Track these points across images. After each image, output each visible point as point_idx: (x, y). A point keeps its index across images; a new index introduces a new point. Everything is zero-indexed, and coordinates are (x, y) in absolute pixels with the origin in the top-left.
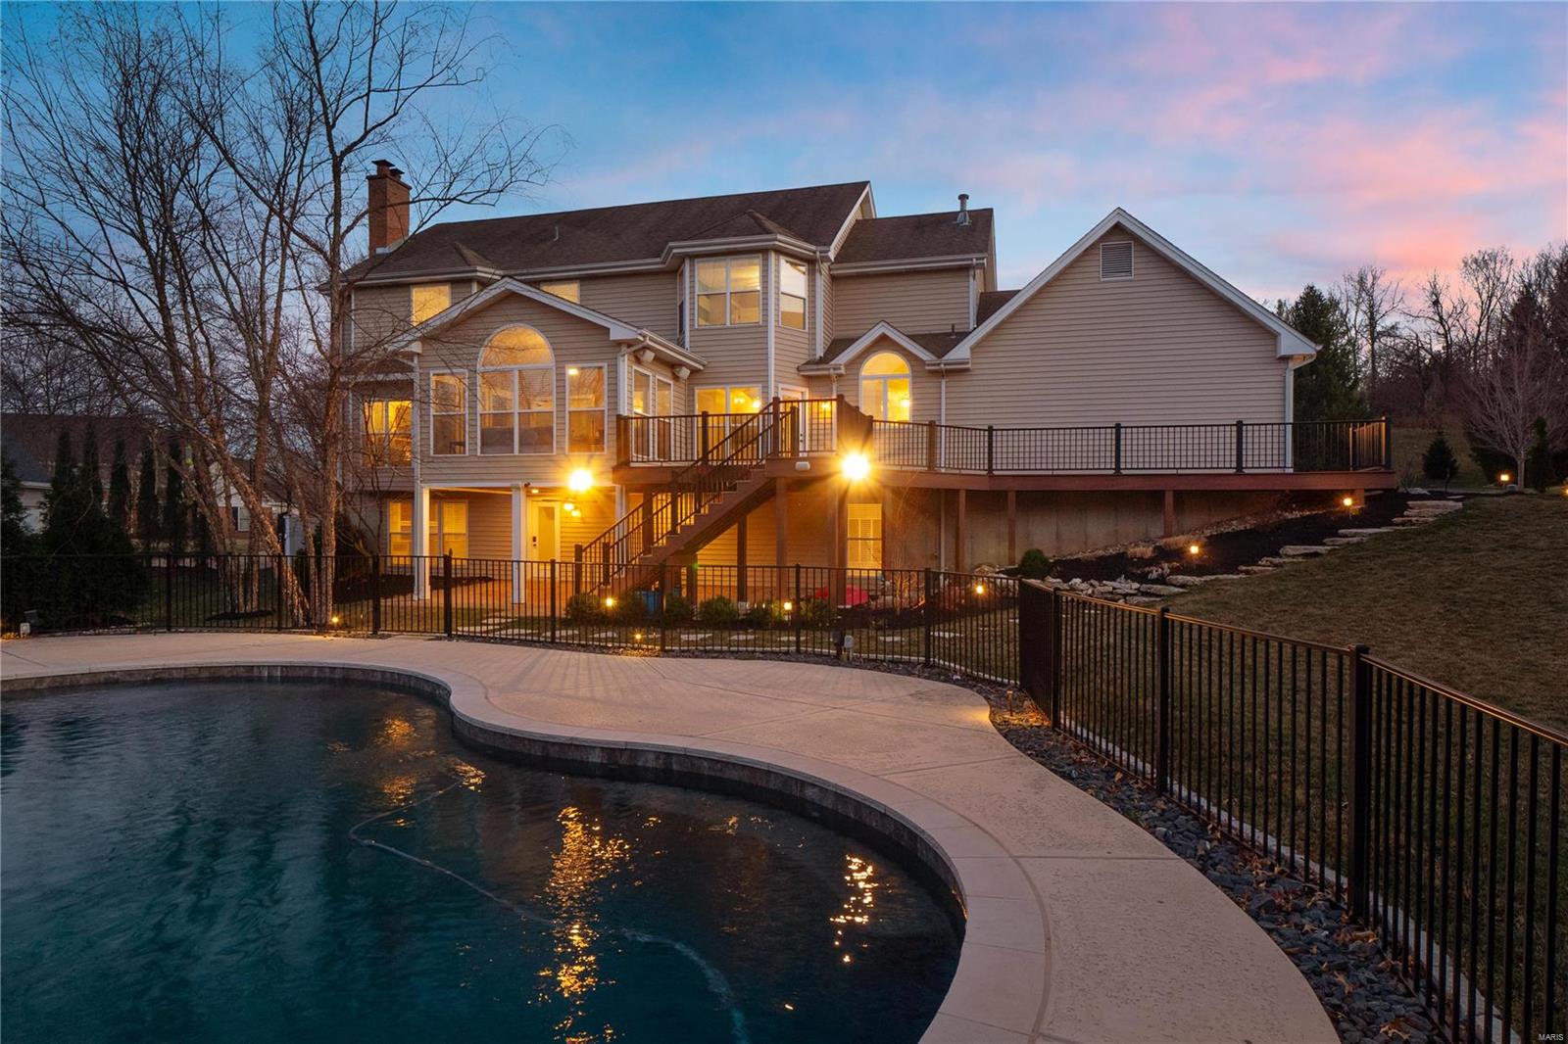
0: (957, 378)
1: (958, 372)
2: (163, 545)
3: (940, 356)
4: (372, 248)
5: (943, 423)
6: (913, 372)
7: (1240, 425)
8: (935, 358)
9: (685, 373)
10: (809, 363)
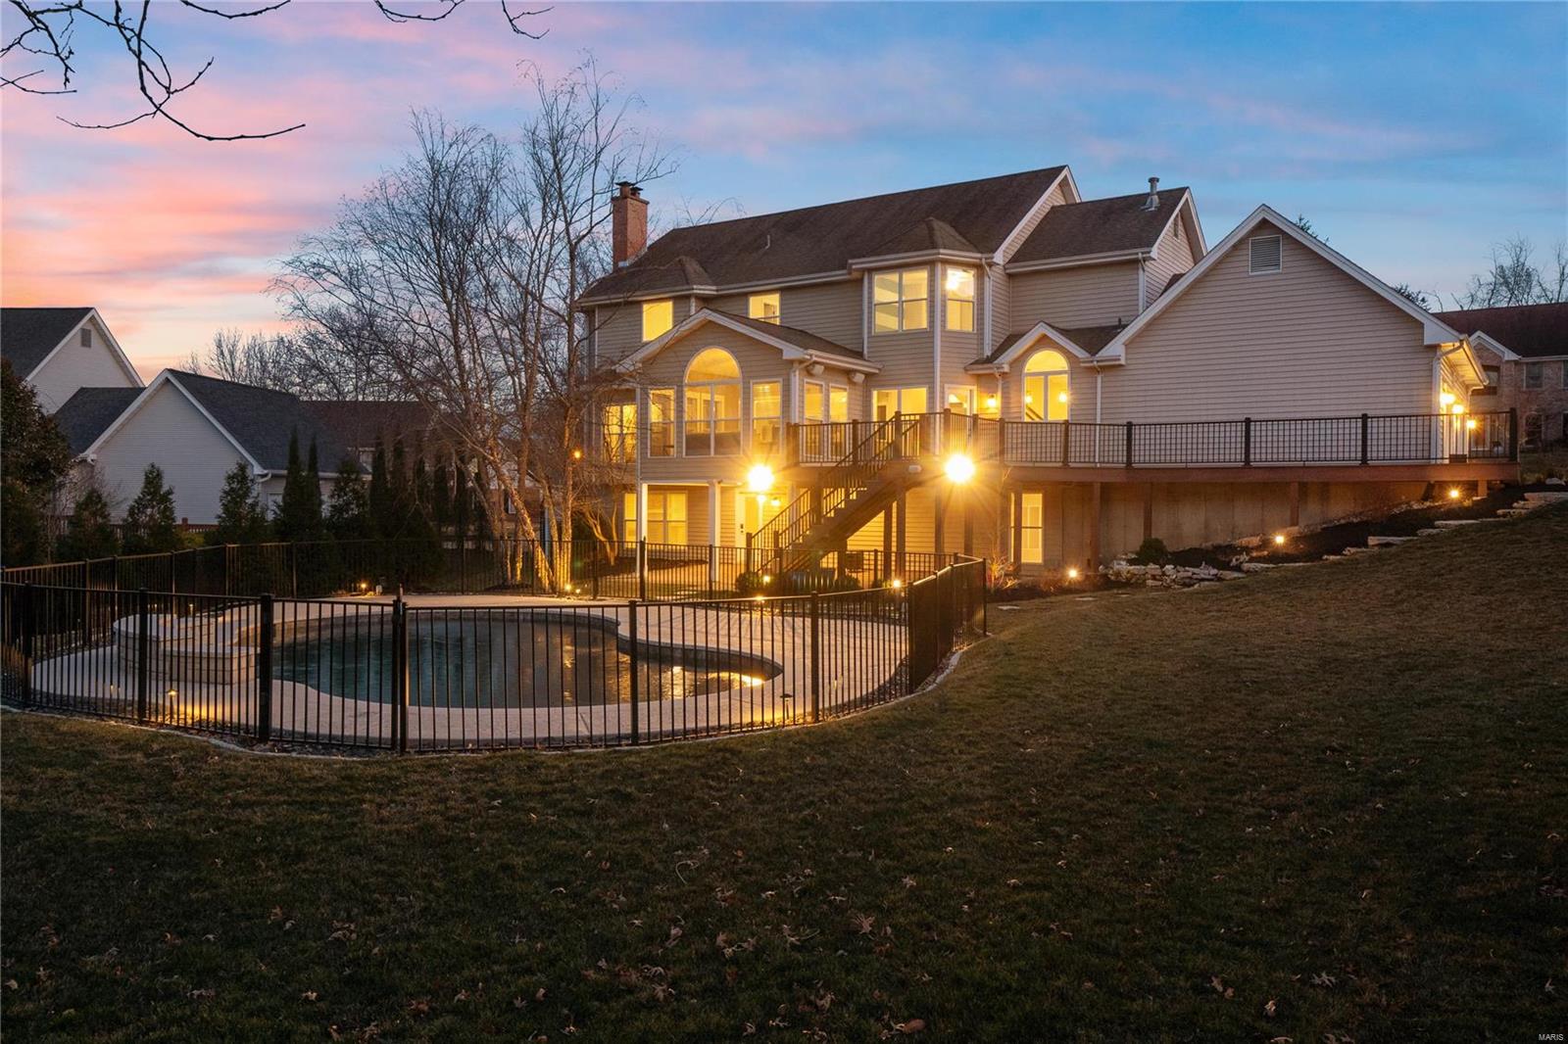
0: (1112, 374)
1: (1112, 368)
2: (451, 529)
3: (1094, 354)
4: (615, 264)
5: (1098, 422)
6: (1071, 369)
7: (1365, 417)
8: (1087, 355)
9: (859, 378)
10: (976, 362)
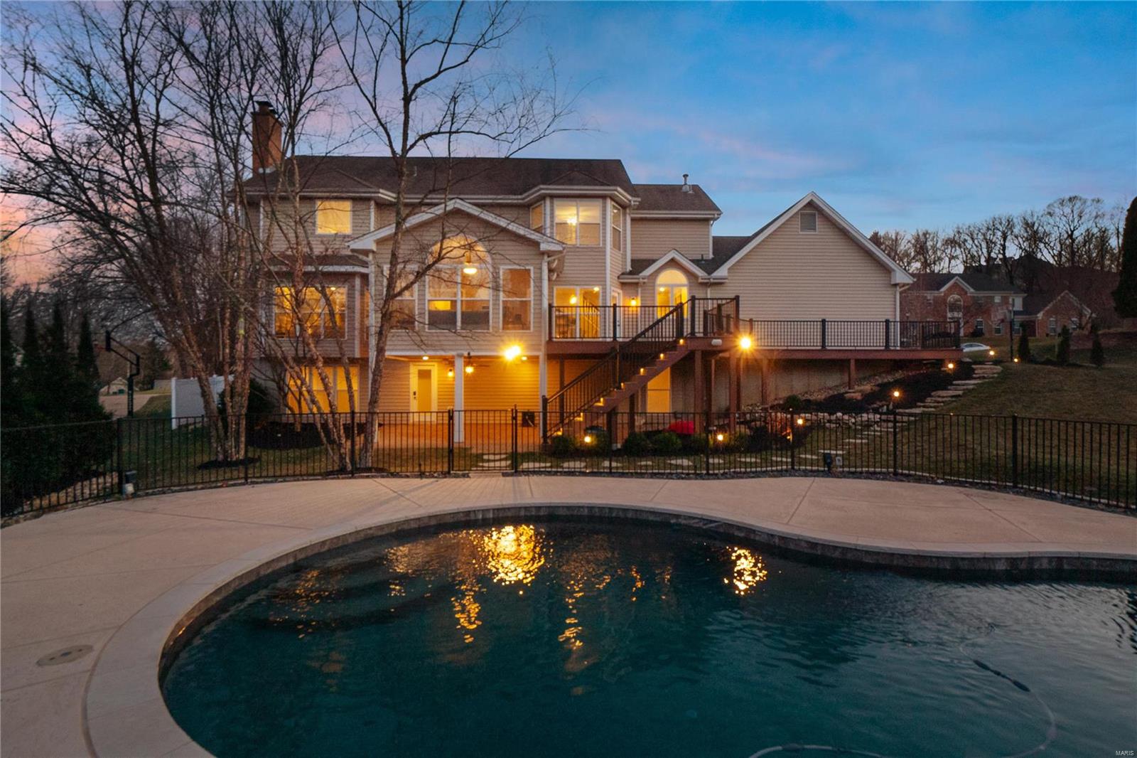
0: (716, 288)
1: (721, 284)
3: (709, 273)
4: (255, 169)
6: (690, 283)
8: (706, 274)
10: (623, 274)
